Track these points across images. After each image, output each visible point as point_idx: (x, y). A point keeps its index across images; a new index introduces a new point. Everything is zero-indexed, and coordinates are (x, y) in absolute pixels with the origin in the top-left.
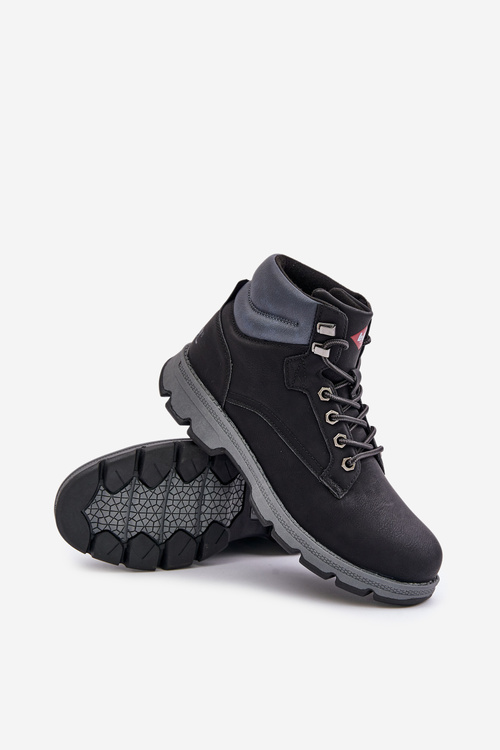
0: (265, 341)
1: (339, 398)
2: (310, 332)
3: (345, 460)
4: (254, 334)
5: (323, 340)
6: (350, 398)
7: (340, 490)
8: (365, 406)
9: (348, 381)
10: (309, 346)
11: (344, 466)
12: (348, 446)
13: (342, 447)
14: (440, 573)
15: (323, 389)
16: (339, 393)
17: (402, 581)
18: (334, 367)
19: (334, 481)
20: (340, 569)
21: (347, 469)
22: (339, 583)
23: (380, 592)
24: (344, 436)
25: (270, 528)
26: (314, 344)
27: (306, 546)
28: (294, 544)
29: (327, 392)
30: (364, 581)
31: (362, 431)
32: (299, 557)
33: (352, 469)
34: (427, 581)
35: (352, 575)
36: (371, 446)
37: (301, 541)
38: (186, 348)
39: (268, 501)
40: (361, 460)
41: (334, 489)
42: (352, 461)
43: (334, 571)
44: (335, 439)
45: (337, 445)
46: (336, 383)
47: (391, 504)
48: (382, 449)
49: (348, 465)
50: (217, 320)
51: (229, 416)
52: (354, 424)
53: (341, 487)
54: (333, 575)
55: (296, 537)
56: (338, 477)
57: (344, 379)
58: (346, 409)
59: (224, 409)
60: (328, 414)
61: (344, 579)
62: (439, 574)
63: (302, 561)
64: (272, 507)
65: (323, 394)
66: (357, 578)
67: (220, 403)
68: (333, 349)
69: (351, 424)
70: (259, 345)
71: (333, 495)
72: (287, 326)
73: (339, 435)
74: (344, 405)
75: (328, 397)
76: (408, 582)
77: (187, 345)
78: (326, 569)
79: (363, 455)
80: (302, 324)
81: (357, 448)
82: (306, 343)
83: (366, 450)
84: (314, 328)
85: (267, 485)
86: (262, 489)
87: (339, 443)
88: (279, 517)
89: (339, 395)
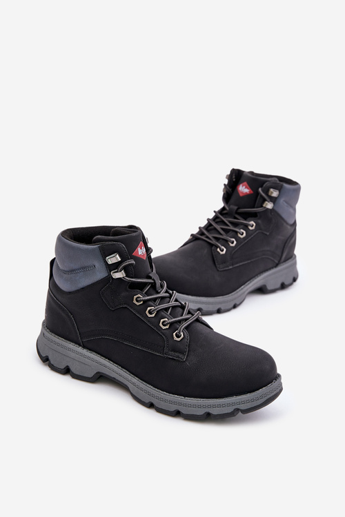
1: (149, 297)
2: (104, 267)
3: (174, 334)
5: (116, 267)
6: (158, 293)
7: (181, 356)
9: (150, 283)
10: (110, 277)
11: (176, 338)
12: (171, 324)
13: (167, 327)
15: (135, 297)
16: (147, 294)
17: (254, 391)
18: (133, 280)
19: (174, 352)
20: (209, 407)
21: (179, 339)
23: (243, 407)
24: (166, 319)
26: (112, 273)
27: (180, 404)
28: (172, 408)
29: (139, 298)
30: (229, 405)
33: (182, 337)
35: (219, 406)
36: (190, 316)
37: (175, 403)
38: (43, 325)
39: (142, 389)
40: (187, 328)
41: (177, 357)
42: (179, 332)
43: (207, 410)
44: (161, 325)
45: (164, 328)
46: (142, 289)
49: (178, 337)
50: (51, 296)
51: (90, 350)
52: (169, 308)
53: (181, 353)
55: (171, 402)
56: (176, 348)
57: (145, 284)
58: (158, 301)
59: (84, 347)
60: (147, 312)
62: (278, 372)
64: (146, 392)
65: (137, 301)
66: (223, 406)
67: (80, 345)
68: (126, 269)
69: (166, 309)
71: (178, 361)
72: (89, 271)
73: (162, 321)
74: (155, 300)
75: (141, 301)
76: (258, 390)
77: (43, 323)
78: (201, 412)
79: (185, 324)
80: (97, 264)
81: (180, 322)
82: (107, 275)
83: (186, 320)
84: (106, 263)
85: (135, 380)
86: (134, 384)
87: (164, 325)
88: (153, 396)
89: (148, 296)
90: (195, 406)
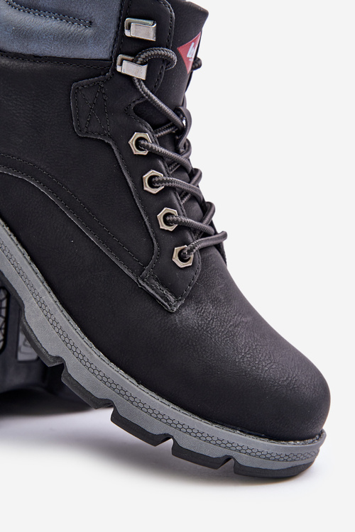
0: (35, 58)
1: (161, 150)
2: (112, 35)
3: (177, 249)
4: (15, 47)
5: (135, 48)
6: (178, 152)
7: (172, 299)
8: (197, 170)
9: (174, 125)
10: (111, 63)
11: (176, 260)
12: (182, 227)
13: (171, 229)
14: (327, 427)
15: (137, 135)
16: (161, 141)
18: (154, 97)
19: (162, 284)
20: (180, 427)
21: (181, 264)
22: (178, 451)
23: (244, 460)
24: (174, 211)
25: (61, 367)
26: (120, 56)
27: (123, 393)
28: (101, 392)
29: (144, 138)
30: (219, 443)
31: (196, 207)
32: (110, 411)
33: (189, 264)
34: (312, 437)
35: (199, 435)
36: (210, 231)
37: (113, 385)
39: (54, 323)
40: (202, 250)
41: (163, 296)
42: (189, 252)
43: (170, 431)
44: (160, 216)
45: (163, 226)
46: (156, 127)
47: (249, 319)
48: (225, 236)
49: (182, 259)
52: (187, 192)
53: (173, 293)
54: (167, 437)
55: (105, 380)
56: (169, 279)
57: (168, 121)
58: (174, 168)
60: (146, 177)
61: (187, 443)
62: (325, 427)
63: (116, 418)
64: (62, 333)
65: (138, 144)
66: (208, 439)
68: (151, 64)
69: (182, 193)
70: (25, 65)
71: (161, 306)
72: (72, 28)
73: (166, 210)
74: (170, 161)
75: (147, 147)
76: (287, 439)
78: (156, 428)
80: (98, 21)
82: (106, 57)
83: (205, 234)
84: (121, 28)
85: (50, 299)
86: (42, 305)
87: (167, 223)
88: (73, 348)
89: (162, 145)
90: (151, 412)
